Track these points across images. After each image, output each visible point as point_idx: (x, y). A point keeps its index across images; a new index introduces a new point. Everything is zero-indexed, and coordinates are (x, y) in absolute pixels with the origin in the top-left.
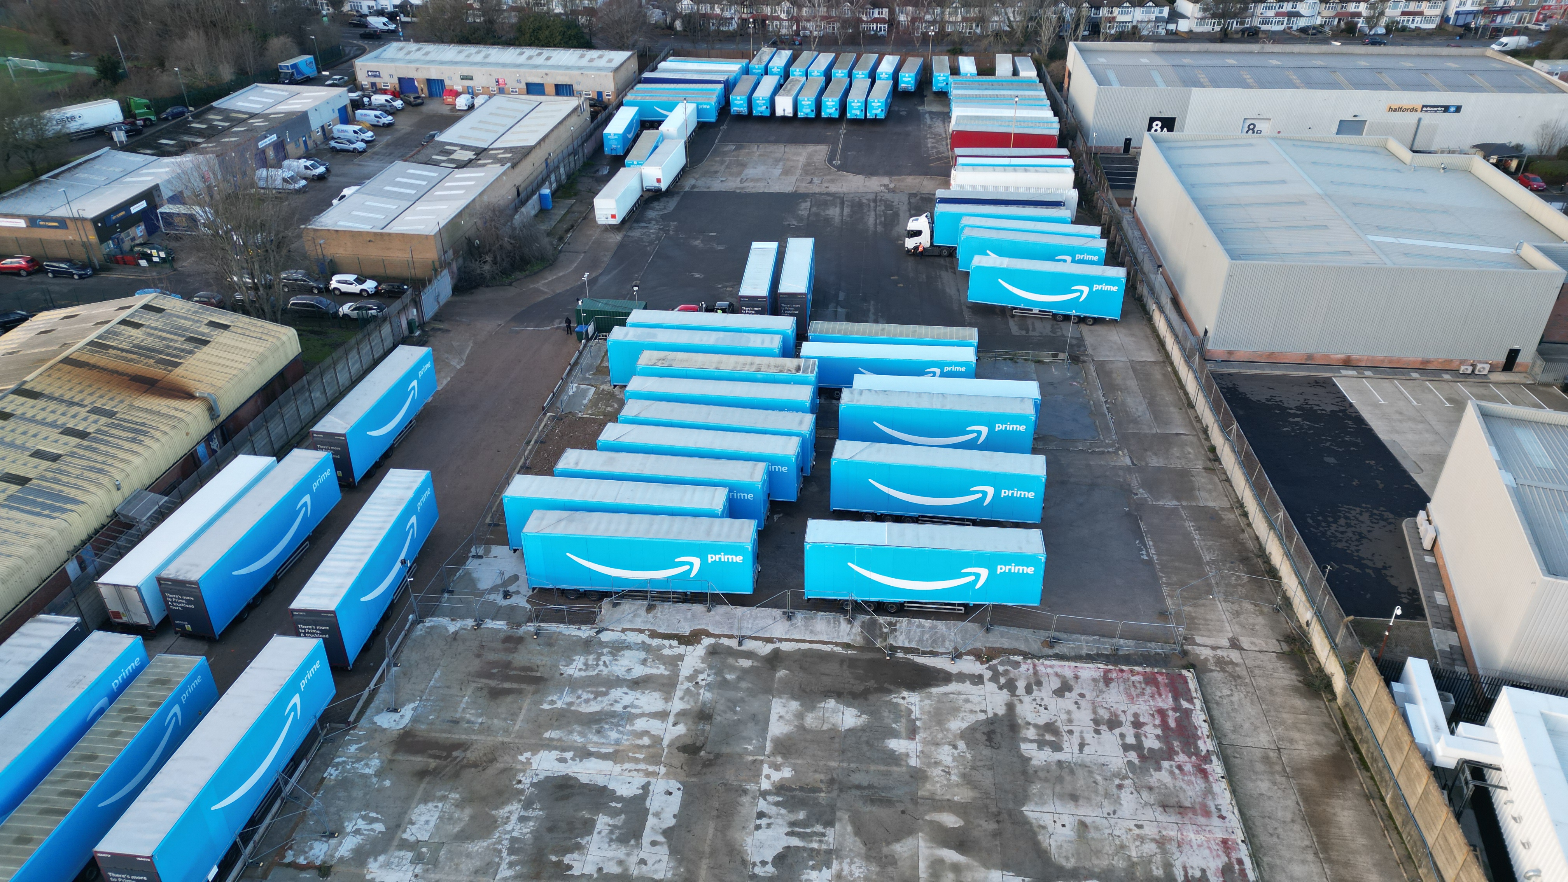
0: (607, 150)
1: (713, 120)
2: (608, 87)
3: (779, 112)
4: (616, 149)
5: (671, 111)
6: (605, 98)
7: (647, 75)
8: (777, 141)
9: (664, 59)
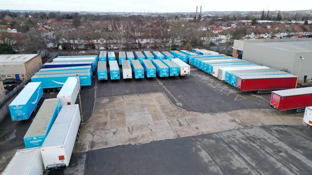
0: (13, 118)
1: (90, 84)
2: (22, 72)
3: (125, 77)
4: (21, 116)
5: (65, 82)
6: (21, 78)
7: (46, 64)
8: (131, 93)
9: (56, 57)
